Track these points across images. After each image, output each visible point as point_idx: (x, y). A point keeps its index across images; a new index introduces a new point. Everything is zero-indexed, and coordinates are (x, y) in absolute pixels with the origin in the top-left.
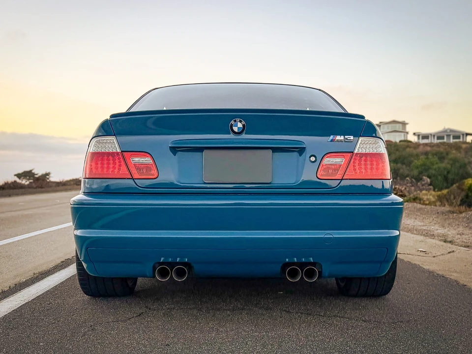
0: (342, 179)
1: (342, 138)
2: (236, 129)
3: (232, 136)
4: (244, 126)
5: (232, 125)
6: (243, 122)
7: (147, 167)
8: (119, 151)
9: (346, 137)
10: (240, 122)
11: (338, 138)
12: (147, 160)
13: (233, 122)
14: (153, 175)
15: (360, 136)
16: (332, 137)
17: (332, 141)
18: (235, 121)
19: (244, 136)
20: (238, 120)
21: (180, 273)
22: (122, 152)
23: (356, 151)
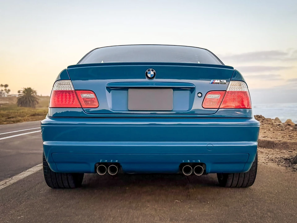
0: (219, 108)
1: (219, 81)
2: (149, 75)
3: (146, 80)
4: (154, 73)
5: (147, 73)
6: (154, 71)
7: (92, 100)
8: (73, 89)
9: (221, 81)
10: (152, 70)
11: (216, 81)
12: (92, 96)
13: (147, 71)
14: (95, 105)
15: (231, 80)
16: (212, 81)
17: (212, 83)
18: (149, 70)
19: (155, 80)
20: (151, 69)
21: (113, 170)
22: (75, 90)
23: (228, 90)
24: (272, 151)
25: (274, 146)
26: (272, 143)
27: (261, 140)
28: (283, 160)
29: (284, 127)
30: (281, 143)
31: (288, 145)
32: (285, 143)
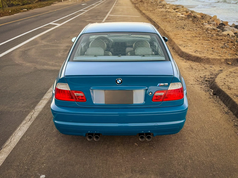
0: (163, 101)
1: (163, 84)
2: (118, 82)
4: (122, 81)
5: (116, 81)
6: (121, 80)
8: (70, 90)
9: (165, 84)
10: (120, 79)
11: (162, 84)
12: (82, 94)
15: (171, 83)
16: (159, 84)
18: (118, 79)
23: (169, 89)
24: (200, 65)
25: (201, 61)
26: (200, 59)
27: (193, 55)
28: (205, 81)
29: (210, 34)
30: (206, 59)
31: (210, 60)
32: (208, 59)
